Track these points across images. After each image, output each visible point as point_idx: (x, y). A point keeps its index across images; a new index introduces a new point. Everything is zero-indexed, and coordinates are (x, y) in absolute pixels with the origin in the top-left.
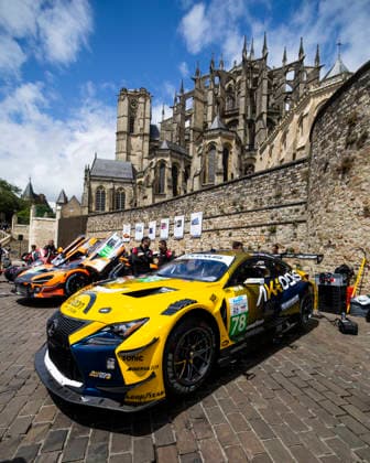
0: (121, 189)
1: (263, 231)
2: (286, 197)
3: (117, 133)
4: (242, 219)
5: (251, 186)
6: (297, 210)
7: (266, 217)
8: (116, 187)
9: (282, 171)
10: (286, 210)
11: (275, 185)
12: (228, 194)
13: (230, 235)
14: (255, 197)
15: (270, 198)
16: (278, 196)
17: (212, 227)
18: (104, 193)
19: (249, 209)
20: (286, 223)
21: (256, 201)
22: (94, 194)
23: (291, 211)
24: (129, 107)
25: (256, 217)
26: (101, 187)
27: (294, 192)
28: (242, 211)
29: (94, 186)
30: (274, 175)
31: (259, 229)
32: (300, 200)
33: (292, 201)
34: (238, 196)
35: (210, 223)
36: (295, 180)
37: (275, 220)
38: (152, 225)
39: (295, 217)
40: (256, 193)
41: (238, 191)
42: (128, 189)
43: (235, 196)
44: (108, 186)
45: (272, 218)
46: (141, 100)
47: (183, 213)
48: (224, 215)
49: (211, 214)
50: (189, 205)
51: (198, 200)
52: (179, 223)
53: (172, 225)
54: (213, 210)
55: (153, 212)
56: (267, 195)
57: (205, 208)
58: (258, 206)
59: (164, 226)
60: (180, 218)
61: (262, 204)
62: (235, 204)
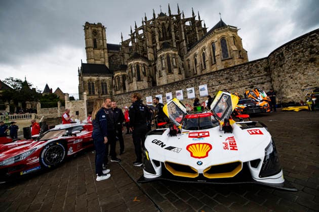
0: (104, 80)
2: (255, 74)
3: (86, 48)
4: (232, 85)
5: (234, 71)
6: (262, 78)
7: (246, 82)
9: (250, 64)
10: (257, 79)
12: (222, 75)
14: (238, 75)
15: (246, 75)
16: (251, 73)
18: (93, 84)
19: (236, 80)
20: (257, 84)
21: (239, 76)
22: (87, 84)
23: (259, 79)
24: (93, 33)
25: (240, 83)
27: (258, 72)
28: (232, 81)
30: (247, 66)
31: (244, 88)
32: (261, 74)
33: (258, 75)
34: (228, 75)
35: (213, 89)
36: (258, 67)
37: (252, 83)
38: (169, 94)
39: (261, 81)
40: (238, 74)
41: (227, 73)
43: (226, 76)
45: (250, 82)
47: (192, 86)
48: (221, 84)
49: (212, 85)
50: (196, 82)
51: (202, 79)
52: (191, 91)
53: (185, 93)
54: (214, 83)
55: (167, 88)
56: (244, 73)
57: (208, 82)
58: (241, 78)
59: (179, 94)
60: (190, 89)
61: (243, 78)
62: (227, 79)
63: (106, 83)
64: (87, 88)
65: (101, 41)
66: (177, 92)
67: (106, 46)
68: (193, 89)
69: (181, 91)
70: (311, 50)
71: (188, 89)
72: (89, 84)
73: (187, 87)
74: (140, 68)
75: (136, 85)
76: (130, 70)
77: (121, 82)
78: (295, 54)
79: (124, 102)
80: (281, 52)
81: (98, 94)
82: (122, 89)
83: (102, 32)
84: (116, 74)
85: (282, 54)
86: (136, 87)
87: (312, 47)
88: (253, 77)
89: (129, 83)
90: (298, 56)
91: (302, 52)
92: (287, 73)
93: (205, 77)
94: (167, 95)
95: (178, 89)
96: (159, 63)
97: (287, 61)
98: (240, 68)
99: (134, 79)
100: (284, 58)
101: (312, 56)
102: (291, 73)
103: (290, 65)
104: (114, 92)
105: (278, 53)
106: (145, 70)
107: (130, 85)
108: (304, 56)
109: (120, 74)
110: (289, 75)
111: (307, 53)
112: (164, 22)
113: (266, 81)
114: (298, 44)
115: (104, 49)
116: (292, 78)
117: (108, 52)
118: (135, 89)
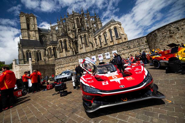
0: (39, 51)
1: (138, 52)
2: (141, 44)
4: (131, 50)
5: (131, 43)
6: (145, 46)
7: (137, 49)
8: (36, 50)
9: (138, 39)
10: (142, 47)
11: (137, 42)
12: (124, 45)
13: (128, 54)
14: (133, 45)
16: (139, 44)
17: (121, 53)
18: (30, 53)
19: (132, 48)
20: (143, 49)
22: (25, 54)
24: (26, 19)
25: (135, 49)
26: (28, 51)
27: (143, 43)
28: (130, 48)
29: (25, 50)
30: (137, 40)
31: (137, 52)
32: (144, 45)
33: (143, 45)
35: (120, 53)
36: (142, 41)
37: (140, 49)
38: (94, 57)
39: (145, 48)
41: (127, 44)
42: (42, 51)
43: (127, 45)
44: (32, 50)
45: (139, 49)
46: (31, 18)
47: (108, 52)
48: (125, 50)
49: (120, 50)
50: (110, 49)
51: (114, 48)
52: (108, 55)
53: (104, 56)
54: (120, 49)
55: (92, 53)
56: (136, 44)
57: (117, 49)
58: (134, 47)
59: (100, 56)
60: (107, 53)
61: (135, 46)
62: (127, 47)
63: (40, 53)
64: (26, 56)
65: (33, 26)
66: (99, 55)
67: (37, 29)
68: (109, 53)
69: (101, 55)
70: (170, 32)
71: (106, 53)
72: (27, 53)
73: (105, 52)
74: (67, 43)
75: (65, 53)
76: (60, 44)
77: (52, 52)
78: (163, 34)
79: (63, 63)
80: (155, 33)
81: (34, 61)
82: (54, 56)
83: (34, 20)
84: (48, 47)
85: (156, 34)
86: (65, 54)
87: (170, 30)
88: (140, 46)
89: (60, 53)
90: (164, 34)
91: (166, 32)
92: (159, 43)
93: (115, 46)
94: (93, 57)
95: (99, 54)
96: (79, 40)
97: (159, 37)
98: (133, 41)
99: (64, 50)
100: (157, 36)
101: (171, 34)
102: (161, 43)
103: (160, 39)
104: (47, 58)
105: (153, 34)
106: (70, 44)
107: (61, 53)
108: (167, 35)
109: (51, 47)
110: (160, 43)
111: (168, 33)
112: (78, 17)
113: (147, 47)
114: (163, 29)
115: (35, 31)
116: (162, 45)
117: (39, 33)
118: (65, 56)
